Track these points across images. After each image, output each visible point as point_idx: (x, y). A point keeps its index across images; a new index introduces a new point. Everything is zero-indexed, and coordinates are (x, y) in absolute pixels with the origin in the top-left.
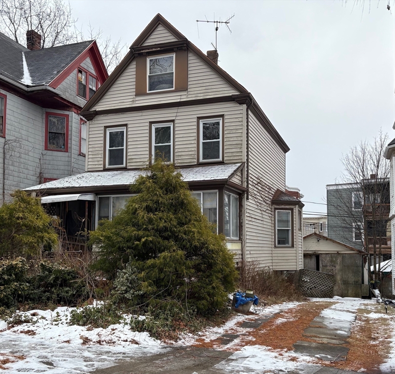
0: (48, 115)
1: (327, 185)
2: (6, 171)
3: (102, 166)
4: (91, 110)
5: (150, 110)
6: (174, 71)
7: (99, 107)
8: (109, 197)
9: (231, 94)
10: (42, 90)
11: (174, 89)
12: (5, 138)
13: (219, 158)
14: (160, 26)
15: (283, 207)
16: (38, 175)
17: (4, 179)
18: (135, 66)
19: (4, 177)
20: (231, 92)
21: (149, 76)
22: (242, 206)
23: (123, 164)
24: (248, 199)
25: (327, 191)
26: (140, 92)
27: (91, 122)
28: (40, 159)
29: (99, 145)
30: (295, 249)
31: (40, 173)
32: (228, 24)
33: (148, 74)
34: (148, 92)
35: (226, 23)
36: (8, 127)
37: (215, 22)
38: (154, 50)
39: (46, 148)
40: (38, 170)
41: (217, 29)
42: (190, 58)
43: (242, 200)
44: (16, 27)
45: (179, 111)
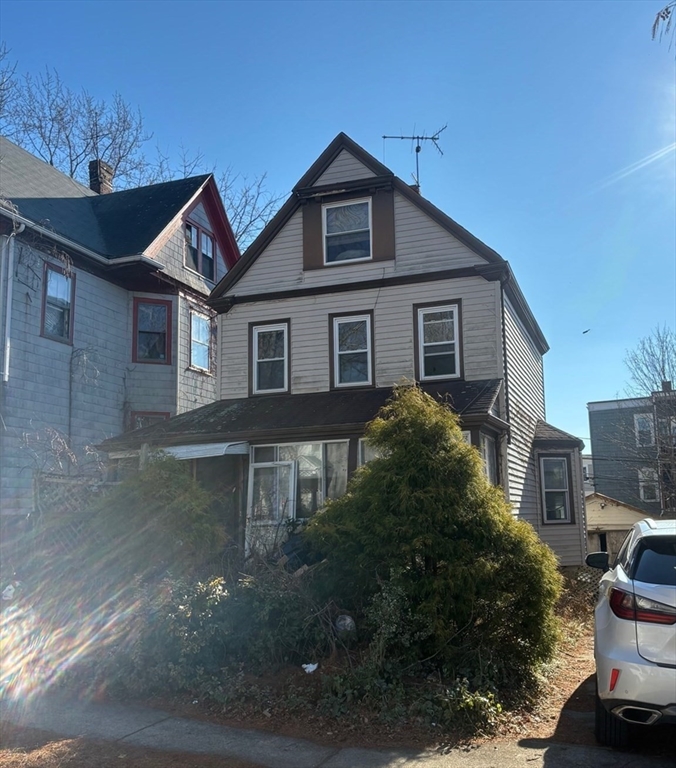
0: (137, 302)
1: (589, 403)
2: (74, 403)
3: (246, 391)
4: (225, 296)
5: (330, 295)
6: (370, 228)
7: (238, 290)
8: (273, 447)
9: (472, 265)
10: (134, 262)
11: (371, 258)
12: (72, 345)
13: (454, 373)
14: (344, 152)
15: (553, 451)
16: (121, 407)
17: (70, 416)
18: (301, 220)
19: (70, 414)
20: (474, 260)
21: (327, 238)
22: (501, 456)
23: (283, 387)
24: (509, 443)
25: (590, 413)
26: (311, 263)
27: (224, 315)
28: (124, 379)
29: (241, 355)
30: (577, 526)
31: (125, 403)
32: (437, 142)
33: (325, 234)
34: (325, 264)
35: (432, 138)
36: (77, 326)
37: (414, 138)
38: (334, 192)
39: (134, 360)
40: (122, 398)
41: (418, 150)
42: (396, 205)
43: (500, 446)
44: (52, 150)
45: (381, 294)
